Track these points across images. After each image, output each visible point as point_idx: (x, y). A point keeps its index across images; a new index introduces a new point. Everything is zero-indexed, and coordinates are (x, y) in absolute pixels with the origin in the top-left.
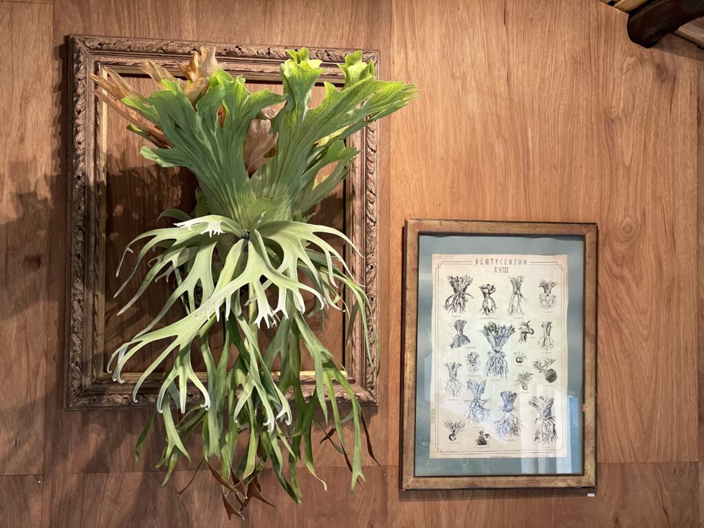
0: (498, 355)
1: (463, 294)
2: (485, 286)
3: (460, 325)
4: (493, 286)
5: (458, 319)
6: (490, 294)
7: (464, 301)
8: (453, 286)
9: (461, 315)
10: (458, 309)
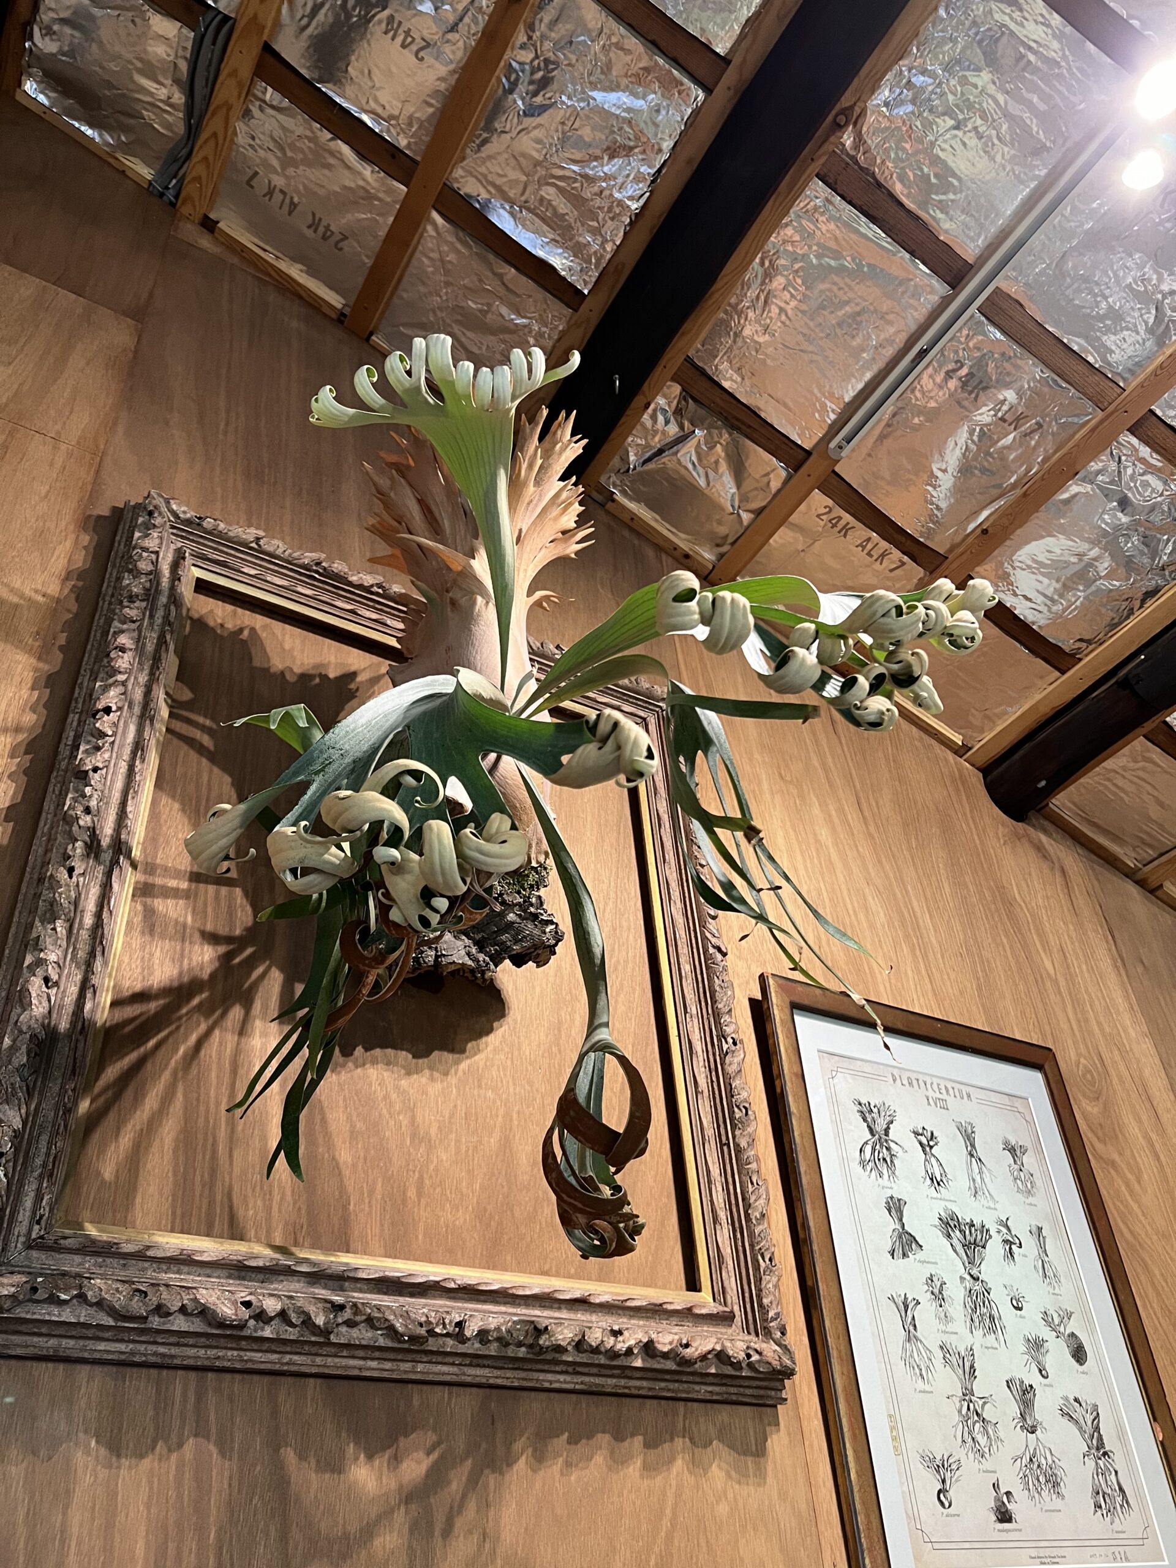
0: (978, 1287)
1: (886, 1141)
2: (921, 1131)
3: (895, 1207)
4: (932, 1134)
5: (889, 1193)
6: (931, 1147)
7: (892, 1156)
8: (865, 1120)
9: (893, 1185)
10: (885, 1171)
